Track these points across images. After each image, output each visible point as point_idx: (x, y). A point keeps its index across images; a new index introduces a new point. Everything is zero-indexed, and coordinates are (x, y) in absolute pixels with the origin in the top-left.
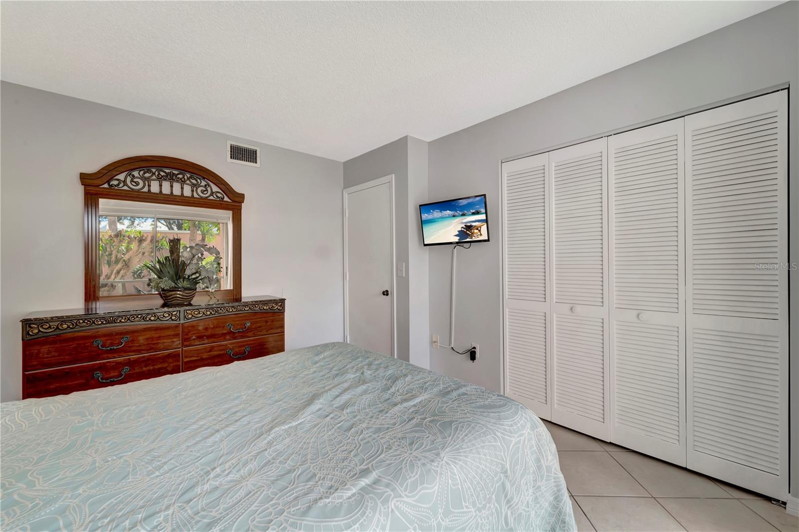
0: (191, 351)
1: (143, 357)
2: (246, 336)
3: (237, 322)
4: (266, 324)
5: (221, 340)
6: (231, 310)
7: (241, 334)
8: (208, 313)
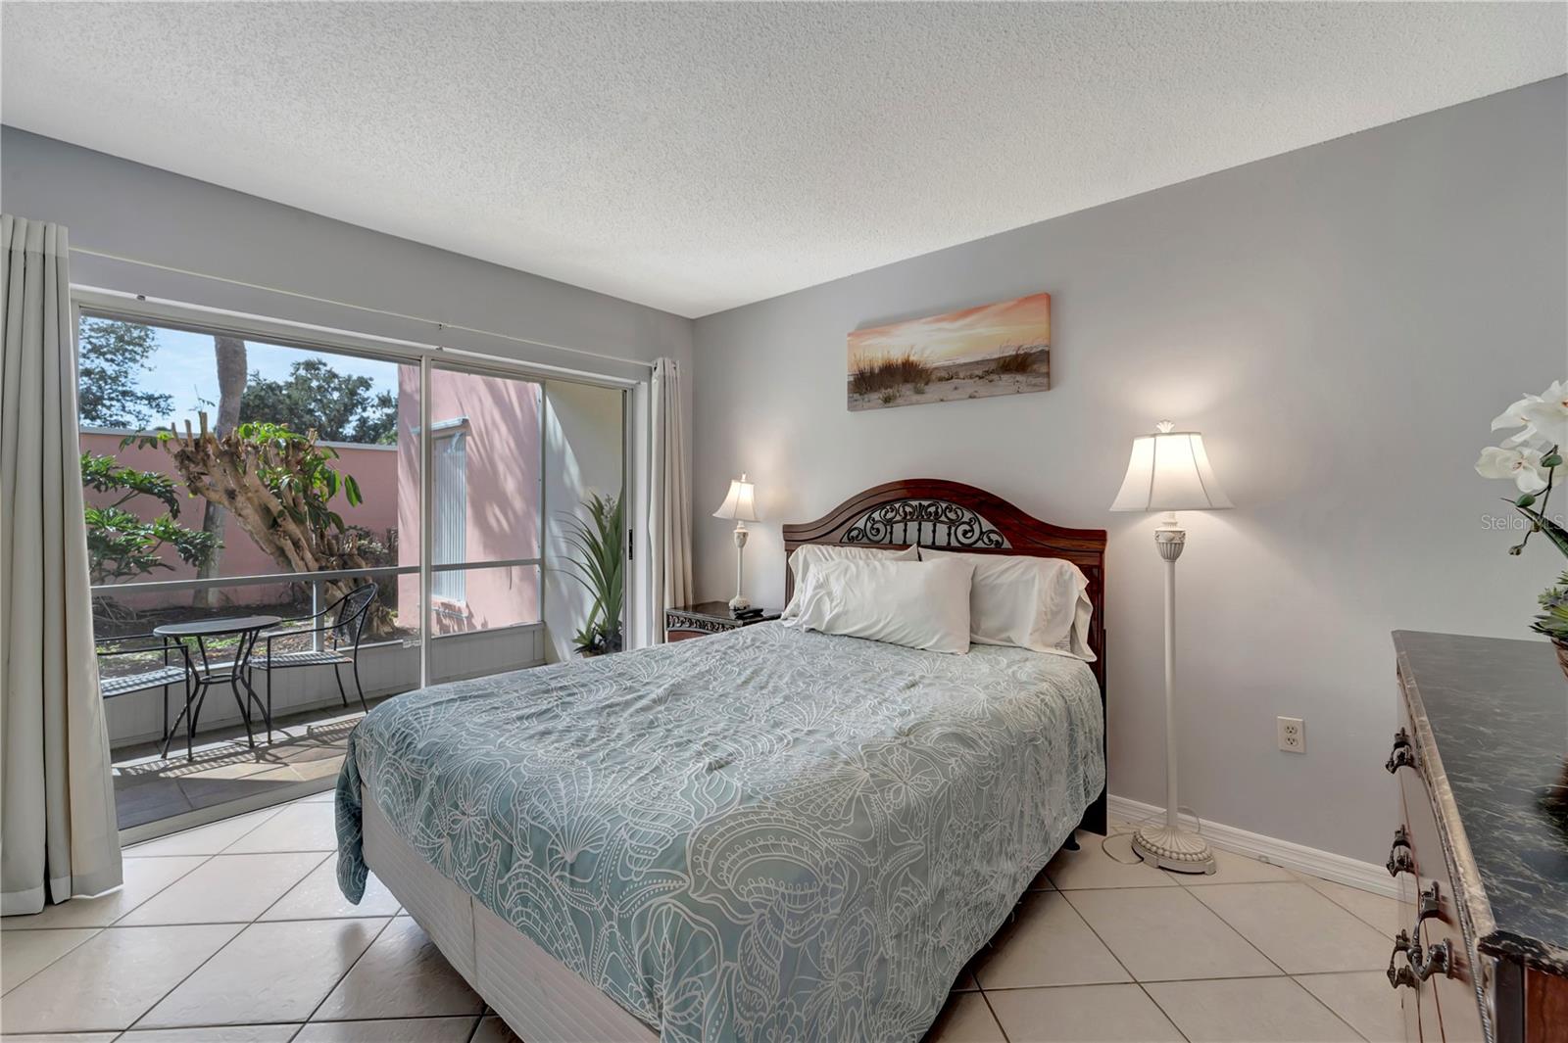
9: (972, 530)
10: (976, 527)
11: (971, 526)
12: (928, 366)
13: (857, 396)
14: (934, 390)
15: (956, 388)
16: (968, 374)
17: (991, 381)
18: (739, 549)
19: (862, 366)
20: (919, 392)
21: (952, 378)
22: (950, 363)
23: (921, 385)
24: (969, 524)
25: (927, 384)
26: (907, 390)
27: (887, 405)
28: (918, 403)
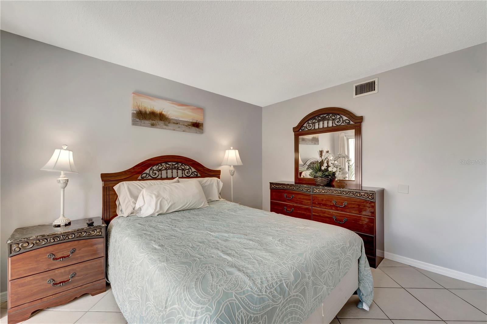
0: (315, 210)
1: (298, 206)
2: (345, 211)
3: (339, 201)
4: (359, 207)
5: (329, 208)
6: (335, 192)
7: (342, 209)
8: (324, 191)
9: (189, 172)
10: (190, 170)
11: (189, 170)
12: (169, 117)
13: (138, 120)
14: (171, 126)
15: (179, 127)
16: (183, 124)
17: (189, 128)
18: (62, 190)
19: (140, 109)
20: (167, 125)
21: (178, 124)
22: (177, 119)
23: (167, 123)
24: (188, 170)
25: (169, 123)
26: (161, 123)
27: (153, 127)
28: (165, 129)
